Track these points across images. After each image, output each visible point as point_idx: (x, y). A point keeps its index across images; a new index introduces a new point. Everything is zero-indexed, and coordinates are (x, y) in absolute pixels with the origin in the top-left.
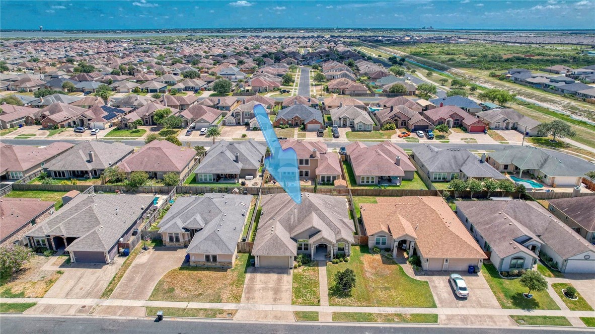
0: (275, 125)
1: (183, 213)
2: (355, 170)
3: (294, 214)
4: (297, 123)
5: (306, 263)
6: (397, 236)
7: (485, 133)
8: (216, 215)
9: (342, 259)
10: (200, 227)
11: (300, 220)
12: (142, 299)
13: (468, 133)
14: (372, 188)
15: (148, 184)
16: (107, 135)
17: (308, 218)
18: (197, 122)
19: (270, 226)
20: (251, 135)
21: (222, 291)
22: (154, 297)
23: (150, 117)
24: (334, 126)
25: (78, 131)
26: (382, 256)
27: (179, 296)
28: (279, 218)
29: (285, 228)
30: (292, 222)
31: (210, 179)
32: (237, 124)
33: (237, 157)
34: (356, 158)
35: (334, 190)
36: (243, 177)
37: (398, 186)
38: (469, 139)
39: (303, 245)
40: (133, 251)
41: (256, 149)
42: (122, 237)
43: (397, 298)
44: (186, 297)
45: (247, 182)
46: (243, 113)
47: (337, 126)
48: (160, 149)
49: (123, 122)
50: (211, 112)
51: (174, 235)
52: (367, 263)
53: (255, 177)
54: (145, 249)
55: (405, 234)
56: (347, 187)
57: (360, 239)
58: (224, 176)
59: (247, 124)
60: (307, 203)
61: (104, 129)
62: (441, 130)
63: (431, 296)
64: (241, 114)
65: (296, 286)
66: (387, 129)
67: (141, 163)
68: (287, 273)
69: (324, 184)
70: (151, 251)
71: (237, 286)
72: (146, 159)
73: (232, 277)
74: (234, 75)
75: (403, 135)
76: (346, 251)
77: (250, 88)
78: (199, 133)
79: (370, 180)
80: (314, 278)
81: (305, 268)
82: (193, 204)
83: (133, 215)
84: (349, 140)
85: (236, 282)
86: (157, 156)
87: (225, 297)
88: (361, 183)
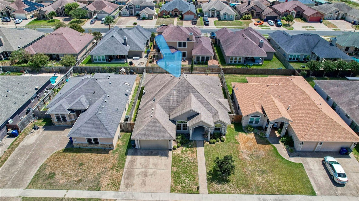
0: (160, 15)
1: (69, 95)
2: (225, 51)
3: (173, 96)
4: (176, 14)
5: (184, 144)
6: (272, 118)
7: (321, 22)
8: (100, 96)
9: (218, 139)
10: (83, 108)
11: (179, 102)
12: (20, 187)
13: (307, 22)
14: (240, 67)
15: (49, 65)
16: (28, 24)
17: (186, 100)
18: (99, 13)
19: (150, 107)
20: (141, 23)
21: (102, 176)
22: (33, 184)
23: (63, 10)
24: (205, 16)
25: (5, 20)
26: (256, 135)
27: (59, 182)
28: (158, 100)
29: (165, 109)
30: (171, 104)
31: (103, 60)
32: (130, 15)
33: (125, 40)
34: (225, 41)
35: (208, 69)
36: (132, 58)
37: (260, 65)
38: (309, 27)
39: (182, 126)
40: (23, 131)
41: (143, 34)
42: (12, 118)
43: (275, 183)
44: (65, 184)
45: (134, 62)
46: (134, 6)
47: (207, 16)
48: (61, 34)
49: (41, 14)
50: (110, 5)
51: (60, 116)
52: (242, 142)
53: (141, 57)
54: (35, 128)
55: (281, 117)
56: (219, 66)
57: (234, 117)
58: (115, 57)
59: (138, 15)
60: (186, 84)
61: (26, 19)
62: (288, 20)
63: (308, 181)
64: (133, 7)
65: (175, 170)
66: (245, 19)
67: (45, 47)
68: (167, 155)
69: (199, 64)
70: (41, 130)
71: (117, 171)
72: (49, 43)
73: (113, 160)
75: (258, 23)
76: (223, 131)
78: (100, 22)
79: (238, 60)
80: (192, 161)
81: (184, 149)
82: (79, 85)
83: (26, 95)
84: (217, 27)
85: (116, 166)
86: (59, 41)
87: (104, 183)
88: (230, 63)
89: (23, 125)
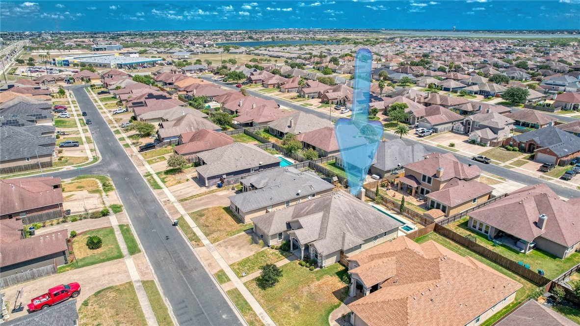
0: (502, 144)
3: (310, 207)
4: (533, 149)
5: (283, 250)
9: (308, 264)
11: (308, 214)
12: (187, 211)
15: (297, 153)
18: (421, 121)
22: (192, 214)
26: (346, 288)
27: (200, 220)
29: (294, 213)
30: (302, 212)
35: (420, 217)
40: (225, 186)
41: (413, 155)
42: (228, 174)
44: (201, 223)
45: (368, 179)
50: (446, 115)
52: (323, 282)
53: (381, 178)
54: (233, 189)
60: (327, 203)
65: (250, 258)
67: (312, 137)
71: (227, 235)
72: (317, 135)
73: (235, 228)
74: (564, 86)
77: (552, 102)
79: (484, 229)
81: (277, 253)
83: (248, 165)
85: (232, 232)
86: (325, 135)
88: (472, 227)
89: (229, 183)
